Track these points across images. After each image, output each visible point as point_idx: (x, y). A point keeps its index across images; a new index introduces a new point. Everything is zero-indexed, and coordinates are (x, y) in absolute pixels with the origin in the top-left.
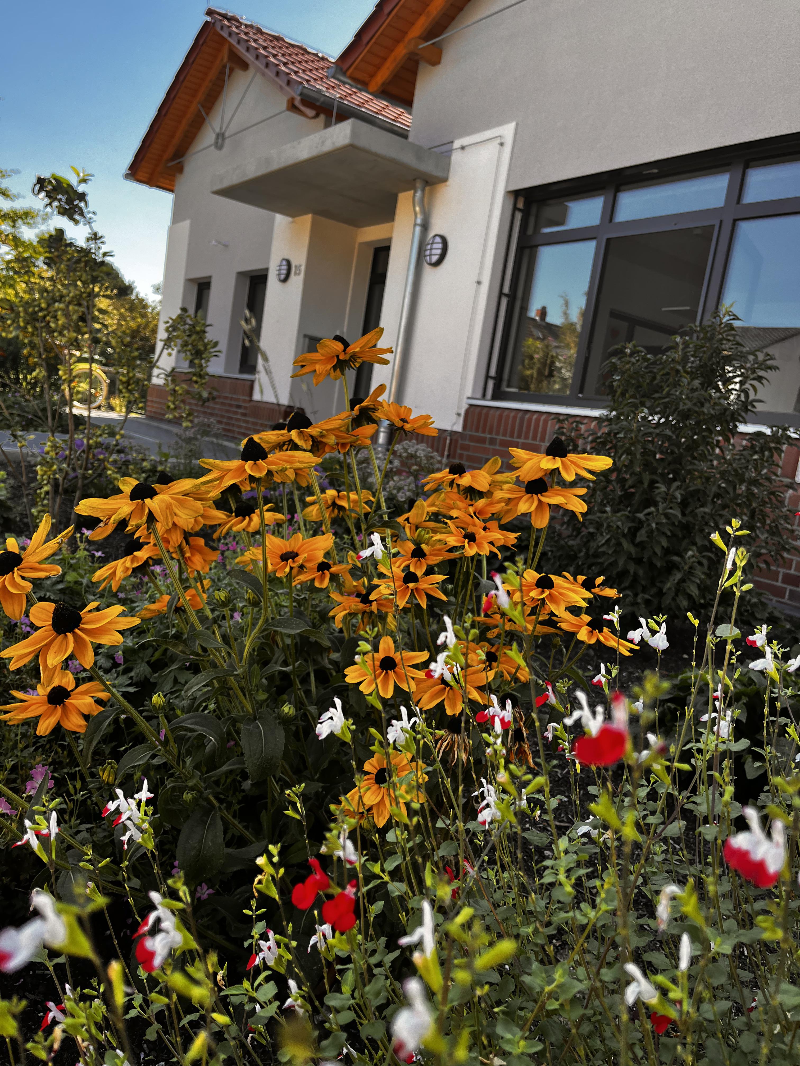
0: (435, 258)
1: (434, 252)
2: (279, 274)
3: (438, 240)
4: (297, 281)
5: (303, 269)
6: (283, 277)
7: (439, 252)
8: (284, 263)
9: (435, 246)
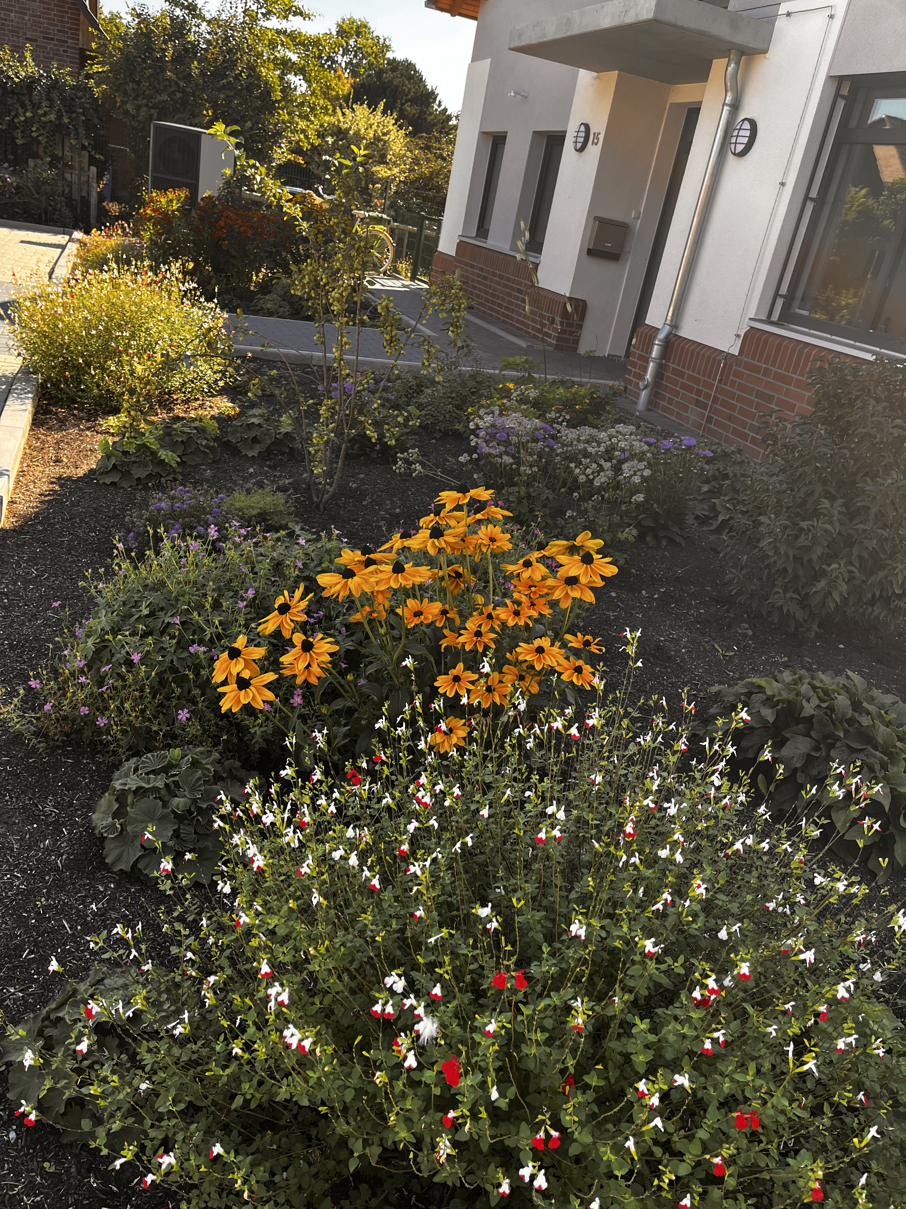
0: (740, 148)
1: (740, 140)
2: (576, 142)
3: (747, 125)
4: (594, 151)
5: (601, 137)
6: (579, 145)
7: (745, 140)
8: (583, 128)
9: (742, 133)
